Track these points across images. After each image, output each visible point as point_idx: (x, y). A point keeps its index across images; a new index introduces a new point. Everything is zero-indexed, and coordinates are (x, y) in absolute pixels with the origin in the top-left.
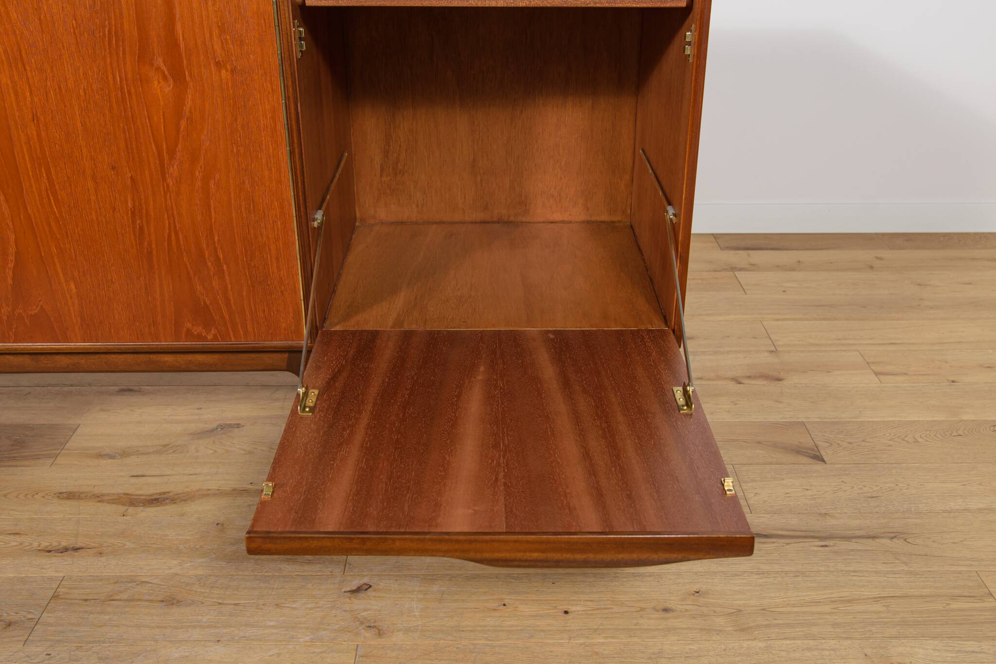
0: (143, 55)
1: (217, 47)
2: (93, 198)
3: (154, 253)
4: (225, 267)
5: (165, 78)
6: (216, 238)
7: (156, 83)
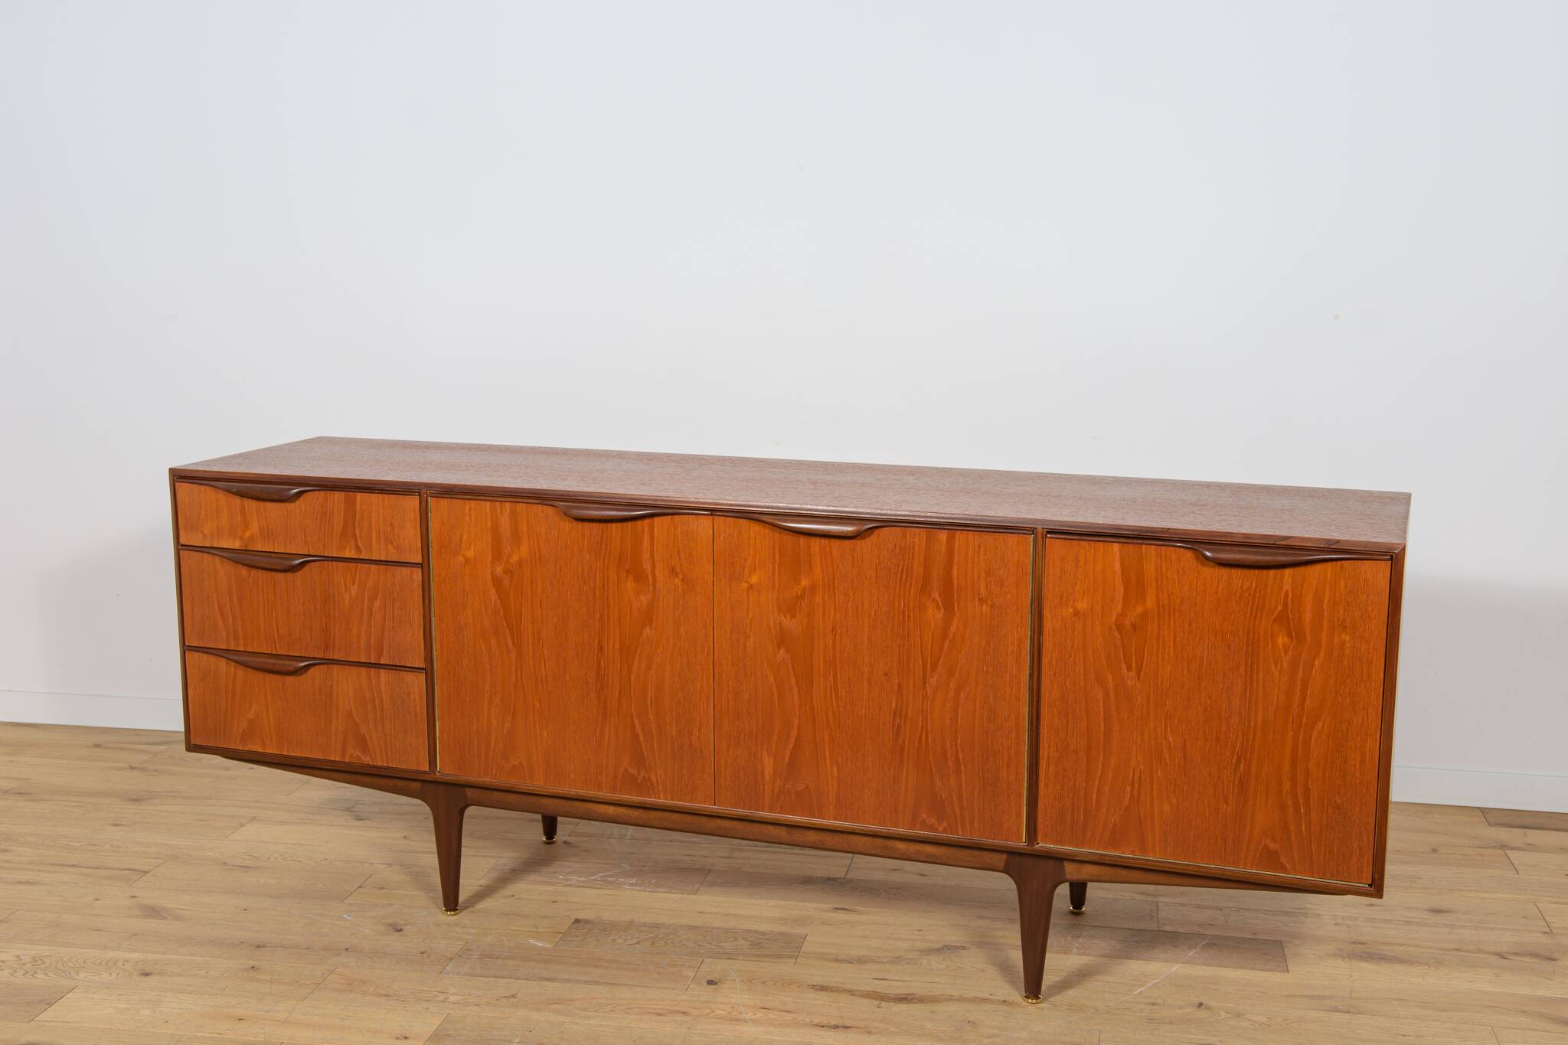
0: (925, 588)
1: (983, 586)
2: (865, 697)
3: (906, 748)
4: (963, 768)
5: (938, 607)
6: (959, 741)
7: (930, 610)
